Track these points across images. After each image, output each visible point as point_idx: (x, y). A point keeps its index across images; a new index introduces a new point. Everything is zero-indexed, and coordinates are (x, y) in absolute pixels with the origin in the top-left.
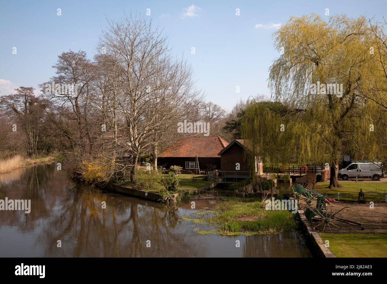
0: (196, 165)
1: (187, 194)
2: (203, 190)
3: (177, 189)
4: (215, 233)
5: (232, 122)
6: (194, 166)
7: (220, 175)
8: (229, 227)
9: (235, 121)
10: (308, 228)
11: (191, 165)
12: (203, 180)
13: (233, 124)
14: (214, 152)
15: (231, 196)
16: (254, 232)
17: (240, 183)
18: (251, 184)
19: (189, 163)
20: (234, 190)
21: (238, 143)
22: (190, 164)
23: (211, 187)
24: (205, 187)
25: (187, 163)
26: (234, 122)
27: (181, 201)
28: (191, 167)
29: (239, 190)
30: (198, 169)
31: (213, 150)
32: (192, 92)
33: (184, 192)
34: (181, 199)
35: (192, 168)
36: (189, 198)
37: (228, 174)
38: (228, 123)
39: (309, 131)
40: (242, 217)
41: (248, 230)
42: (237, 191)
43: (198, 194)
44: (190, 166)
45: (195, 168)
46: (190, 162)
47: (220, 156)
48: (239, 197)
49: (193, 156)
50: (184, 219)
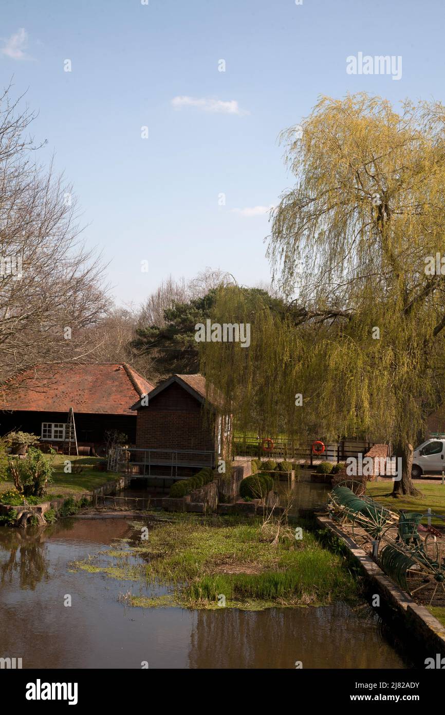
0: (67, 433)
1: (67, 503)
2: (102, 494)
3: (45, 492)
4: (174, 605)
5: (151, 330)
6: (64, 434)
7: (134, 458)
8: (206, 588)
9: (159, 329)
10: (393, 593)
11: (56, 432)
12: (95, 469)
13: (153, 335)
14: (115, 401)
15: (176, 511)
16: (266, 601)
17: (194, 479)
18: (216, 483)
19: (50, 426)
20: (182, 496)
21: (180, 383)
22: (53, 429)
23: (117, 488)
24: (105, 488)
25: (45, 426)
26: (157, 332)
27: (56, 522)
28: (56, 437)
29: (192, 497)
30: (73, 440)
31: (113, 397)
32: (71, 254)
33: (62, 501)
34: (56, 516)
35: (58, 439)
36: (73, 514)
37: (154, 455)
38: (140, 333)
39: (365, 363)
40: (223, 563)
41: (251, 596)
42: (188, 499)
43: (92, 503)
44: (53, 434)
45: (67, 440)
46: (53, 425)
47: (136, 411)
48: (195, 513)
49: (64, 409)
50: (82, 567)
